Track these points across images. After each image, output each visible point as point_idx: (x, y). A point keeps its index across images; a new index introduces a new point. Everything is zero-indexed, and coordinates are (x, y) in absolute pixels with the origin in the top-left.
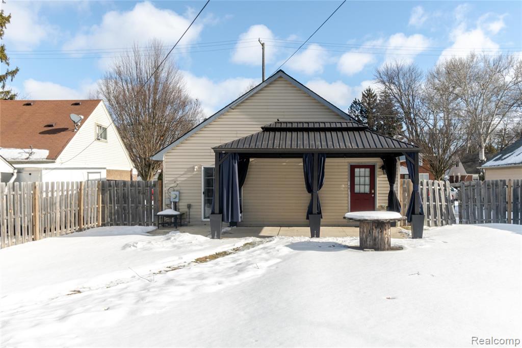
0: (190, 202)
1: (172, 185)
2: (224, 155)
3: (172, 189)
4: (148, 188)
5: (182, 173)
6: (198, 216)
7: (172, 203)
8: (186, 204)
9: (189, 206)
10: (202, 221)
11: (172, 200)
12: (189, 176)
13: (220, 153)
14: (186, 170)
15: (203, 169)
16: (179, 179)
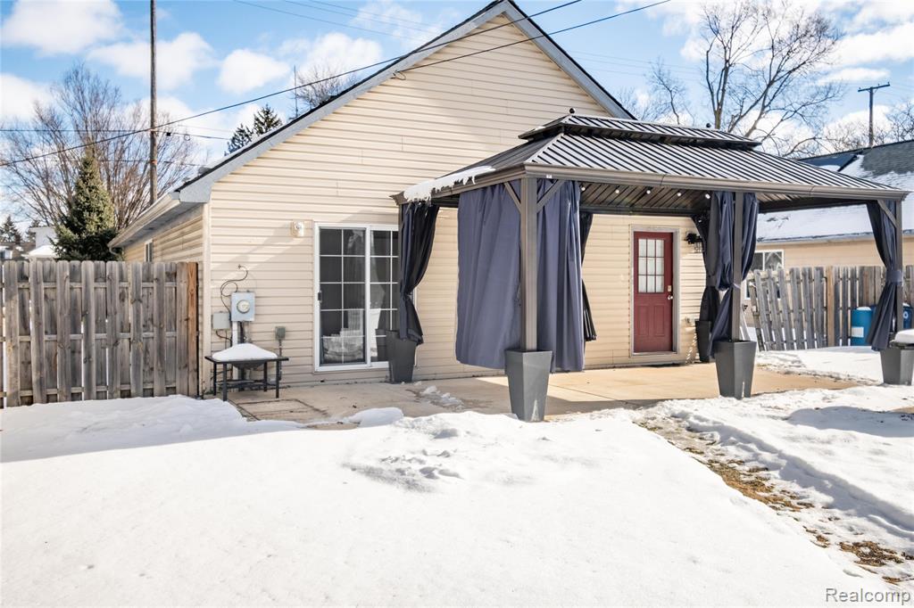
0: (281, 321)
1: (232, 276)
2: (549, 185)
3: (232, 285)
4: (155, 284)
5: (261, 241)
6: (307, 360)
7: (235, 326)
8: (272, 328)
9: (281, 334)
10: (316, 373)
11: (236, 317)
12: (279, 250)
13: (539, 180)
14: (271, 233)
15: (317, 232)
16: (252, 258)
